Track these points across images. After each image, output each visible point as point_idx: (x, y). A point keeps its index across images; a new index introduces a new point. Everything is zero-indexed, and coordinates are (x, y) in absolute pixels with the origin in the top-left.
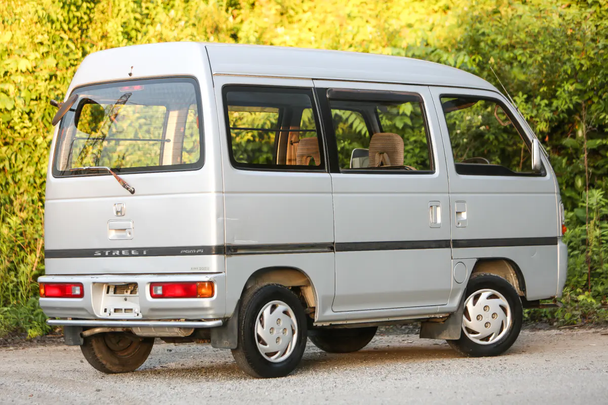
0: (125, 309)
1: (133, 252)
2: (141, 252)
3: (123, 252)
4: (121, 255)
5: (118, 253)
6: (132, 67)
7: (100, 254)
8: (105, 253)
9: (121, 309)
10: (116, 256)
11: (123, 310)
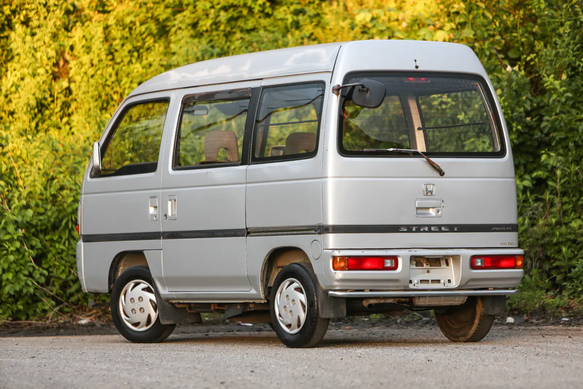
0: (432, 281)
1: (443, 229)
2: (451, 228)
3: (433, 229)
4: (430, 231)
5: (426, 229)
6: (415, 61)
7: (406, 230)
8: (412, 229)
9: (428, 281)
10: (424, 231)
11: (430, 281)
